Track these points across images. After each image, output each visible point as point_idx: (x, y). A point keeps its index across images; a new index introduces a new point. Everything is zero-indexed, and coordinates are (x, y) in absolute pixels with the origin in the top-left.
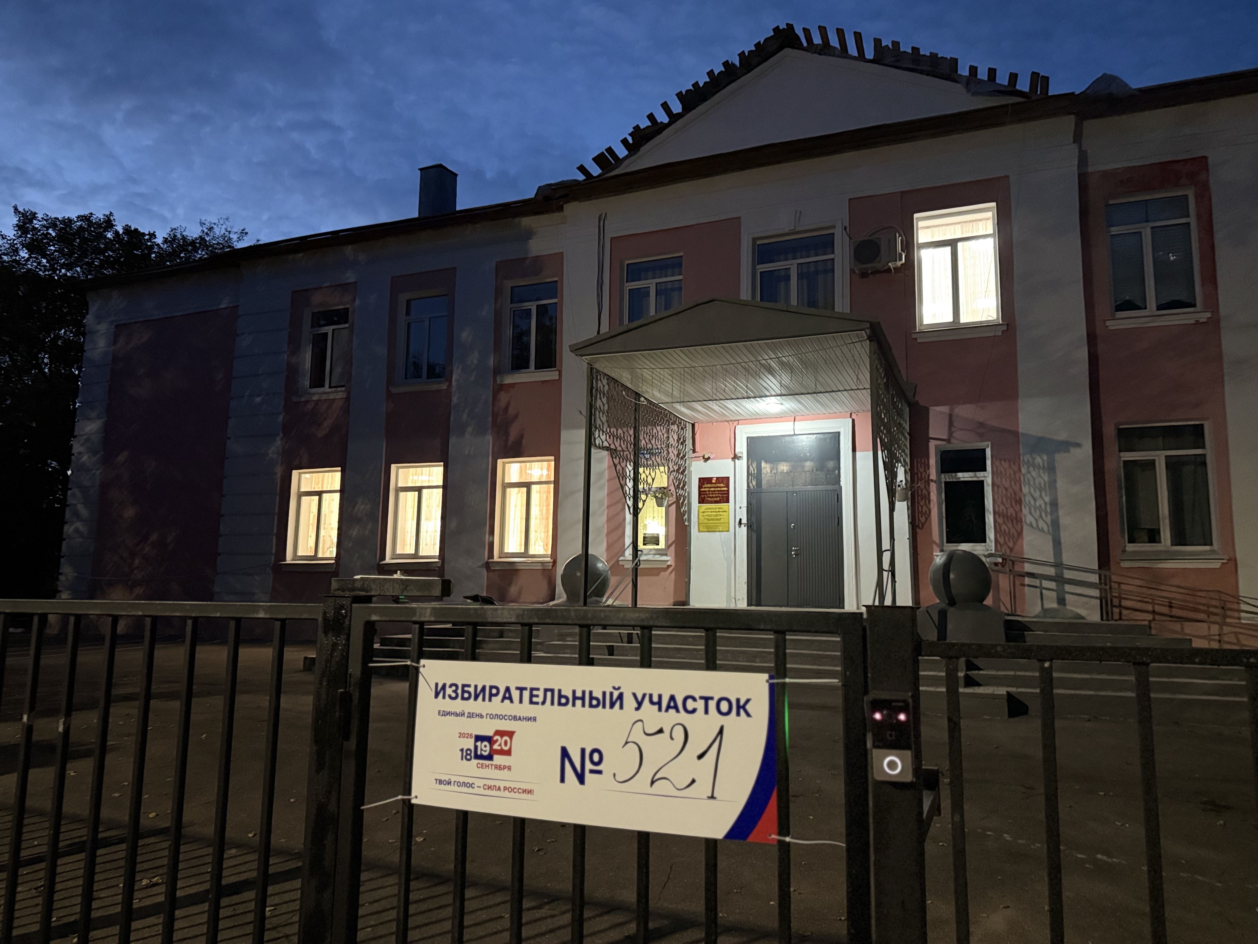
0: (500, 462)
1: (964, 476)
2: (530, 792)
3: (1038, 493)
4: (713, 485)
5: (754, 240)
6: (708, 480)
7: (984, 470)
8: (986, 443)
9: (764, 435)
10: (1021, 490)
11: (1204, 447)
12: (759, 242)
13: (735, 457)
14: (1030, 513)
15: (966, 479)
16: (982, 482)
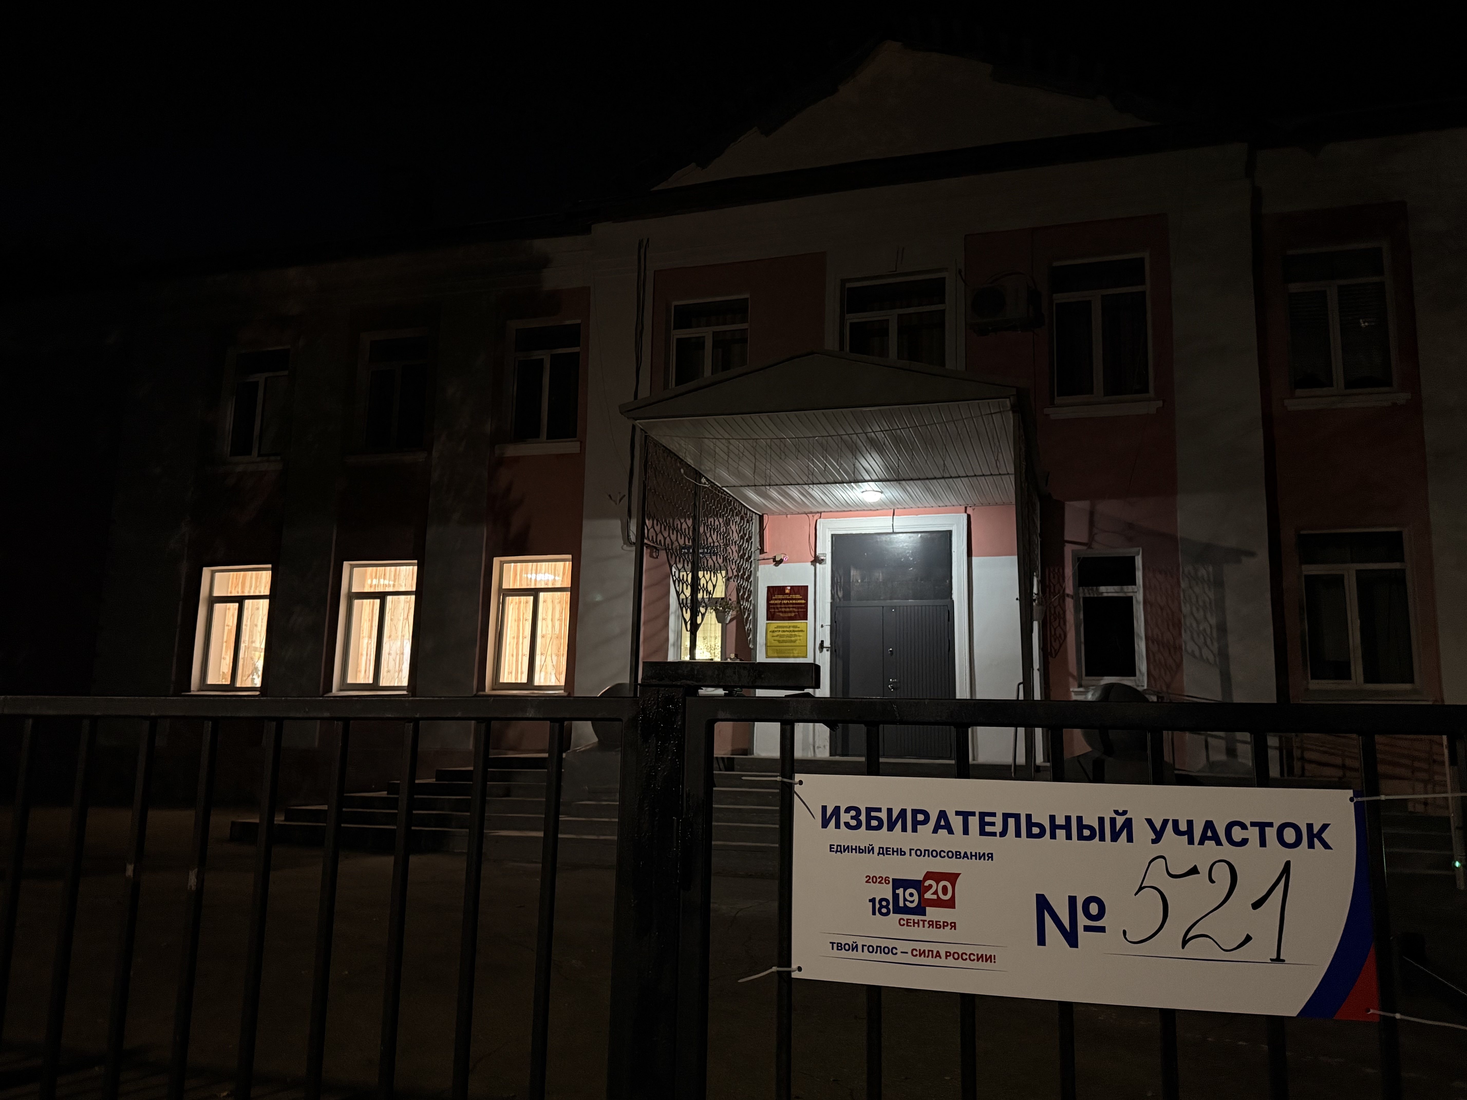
0: (496, 561)
1: (1108, 591)
2: (989, 958)
3: (1202, 613)
4: (787, 597)
5: (843, 282)
6: (781, 589)
7: (1133, 582)
8: (1135, 549)
9: (854, 532)
10: (1180, 610)
11: (1401, 560)
12: (848, 285)
13: (817, 560)
14: (1192, 639)
15: (1110, 595)
16: (1131, 598)
